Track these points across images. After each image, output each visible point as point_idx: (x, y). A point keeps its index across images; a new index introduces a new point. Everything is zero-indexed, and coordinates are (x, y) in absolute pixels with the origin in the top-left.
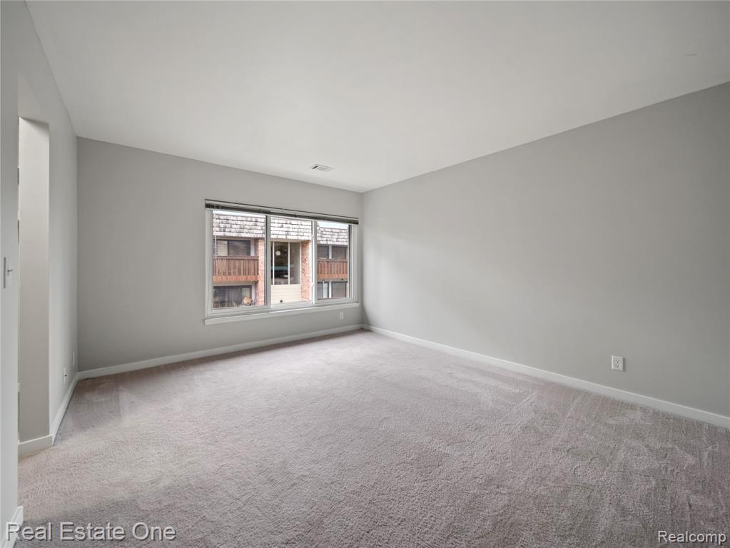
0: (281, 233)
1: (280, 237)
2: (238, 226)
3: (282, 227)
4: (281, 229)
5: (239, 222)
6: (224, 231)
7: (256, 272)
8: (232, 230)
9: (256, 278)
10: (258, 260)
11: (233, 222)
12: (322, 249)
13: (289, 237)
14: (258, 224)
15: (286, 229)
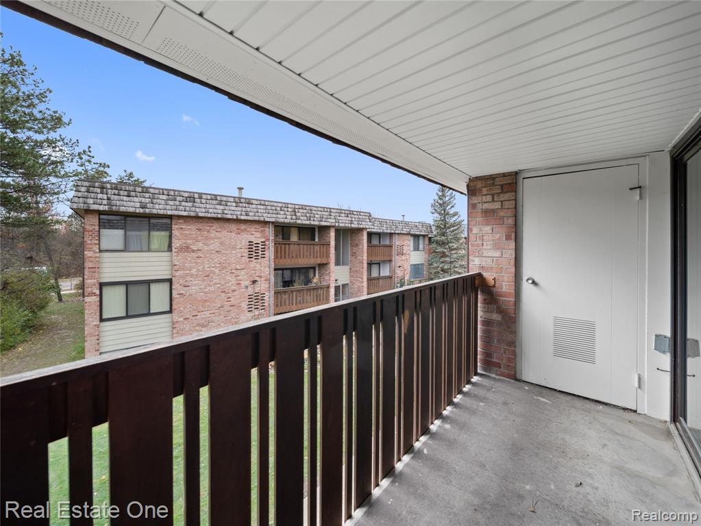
0: (347, 222)
1: (347, 225)
2: (319, 216)
3: (348, 217)
4: (347, 218)
5: (319, 213)
6: (310, 220)
7: (328, 256)
8: (315, 219)
9: (328, 260)
10: (329, 245)
11: (315, 212)
12: (370, 235)
13: (353, 225)
14: (332, 214)
15: (350, 219)
